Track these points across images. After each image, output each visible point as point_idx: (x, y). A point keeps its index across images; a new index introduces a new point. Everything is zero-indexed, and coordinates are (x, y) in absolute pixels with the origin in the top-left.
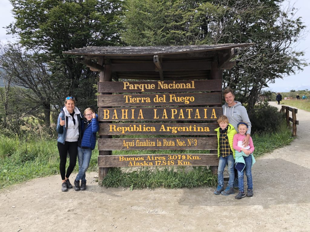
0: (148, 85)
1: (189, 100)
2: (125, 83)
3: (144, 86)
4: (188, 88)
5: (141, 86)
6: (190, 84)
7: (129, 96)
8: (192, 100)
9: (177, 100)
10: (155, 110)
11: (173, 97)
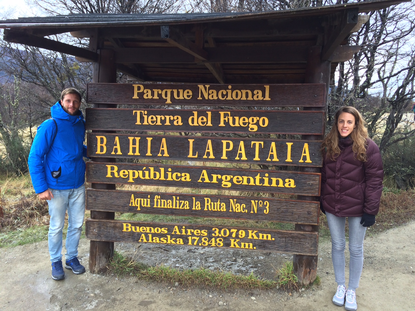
0: (179, 90)
1: (257, 124)
2: (136, 86)
3: (172, 93)
4: (257, 99)
5: (166, 92)
6: (260, 93)
7: (143, 112)
8: (264, 124)
9: (234, 123)
10: (191, 141)
11: (225, 115)
